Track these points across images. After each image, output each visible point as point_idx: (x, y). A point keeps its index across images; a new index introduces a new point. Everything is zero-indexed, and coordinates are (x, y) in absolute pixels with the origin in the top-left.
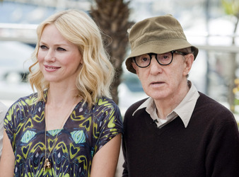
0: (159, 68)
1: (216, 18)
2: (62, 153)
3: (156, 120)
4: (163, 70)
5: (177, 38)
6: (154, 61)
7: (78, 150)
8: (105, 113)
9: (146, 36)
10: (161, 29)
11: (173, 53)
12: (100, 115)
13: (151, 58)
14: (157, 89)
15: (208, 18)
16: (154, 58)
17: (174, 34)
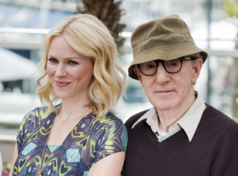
0: (167, 76)
1: (218, 20)
2: (52, 171)
3: (157, 133)
4: (171, 78)
5: (186, 42)
6: (161, 71)
7: (69, 170)
8: (105, 130)
9: (152, 41)
10: (168, 32)
11: (182, 59)
12: (99, 133)
13: (158, 66)
14: (164, 98)
15: (210, 20)
17: (182, 38)
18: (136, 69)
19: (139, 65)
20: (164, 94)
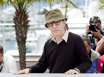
4: (57, 27)
5: (61, 16)
6: (54, 25)
10: (55, 13)
11: (60, 21)
14: (56, 33)
16: (54, 23)
18: (47, 25)
19: (48, 23)
20: (56, 31)
